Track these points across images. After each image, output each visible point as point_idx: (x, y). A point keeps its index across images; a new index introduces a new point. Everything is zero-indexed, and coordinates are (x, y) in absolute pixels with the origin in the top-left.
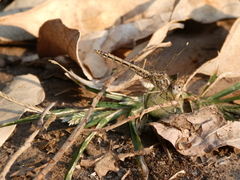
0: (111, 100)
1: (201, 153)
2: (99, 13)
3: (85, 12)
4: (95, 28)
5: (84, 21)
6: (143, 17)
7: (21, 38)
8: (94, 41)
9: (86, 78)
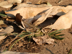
0: (27, 32)
1: (41, 44)
2: (33, 12)
3: (29, 12)
4: (31, 16)
5: (29, 14)
6: (44, 14)
7: (14, 17)
8: (30, 19)
9: (24, 27)
